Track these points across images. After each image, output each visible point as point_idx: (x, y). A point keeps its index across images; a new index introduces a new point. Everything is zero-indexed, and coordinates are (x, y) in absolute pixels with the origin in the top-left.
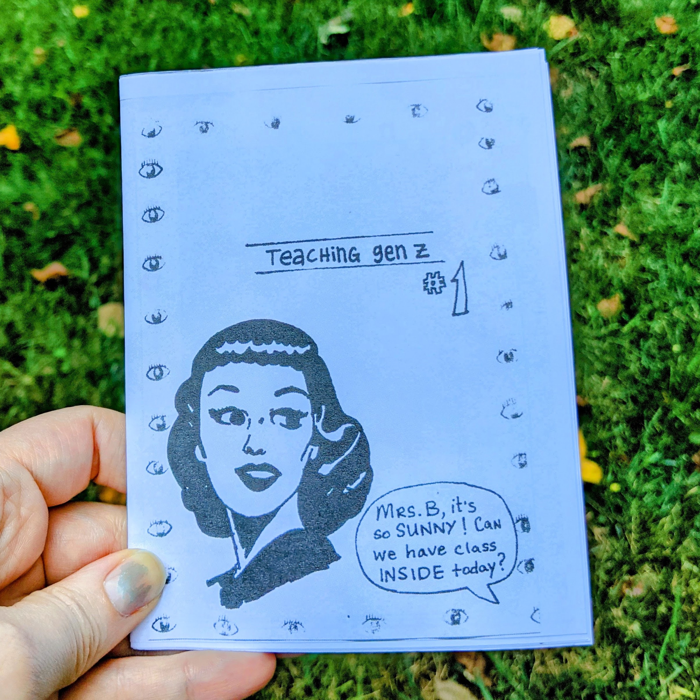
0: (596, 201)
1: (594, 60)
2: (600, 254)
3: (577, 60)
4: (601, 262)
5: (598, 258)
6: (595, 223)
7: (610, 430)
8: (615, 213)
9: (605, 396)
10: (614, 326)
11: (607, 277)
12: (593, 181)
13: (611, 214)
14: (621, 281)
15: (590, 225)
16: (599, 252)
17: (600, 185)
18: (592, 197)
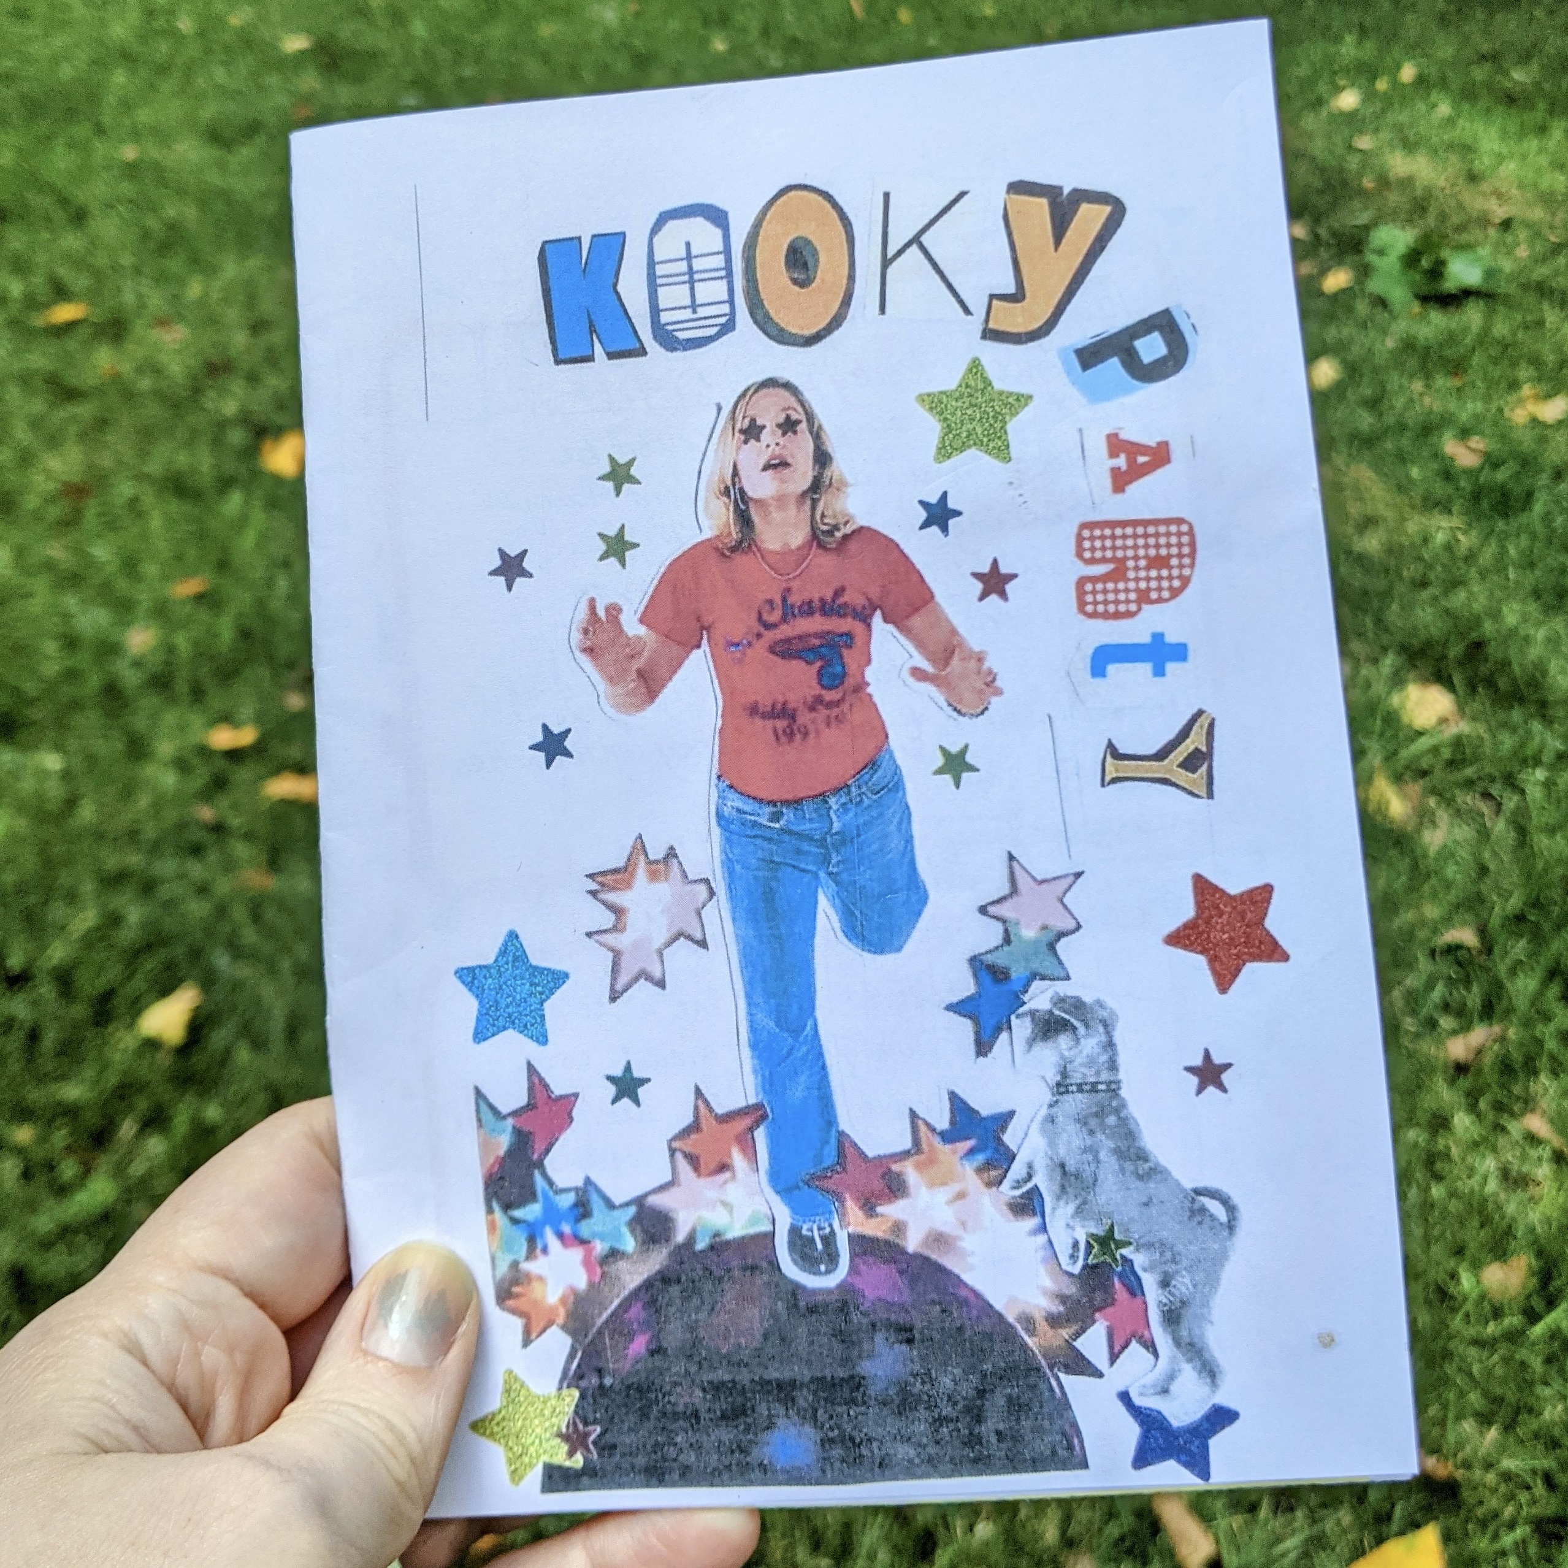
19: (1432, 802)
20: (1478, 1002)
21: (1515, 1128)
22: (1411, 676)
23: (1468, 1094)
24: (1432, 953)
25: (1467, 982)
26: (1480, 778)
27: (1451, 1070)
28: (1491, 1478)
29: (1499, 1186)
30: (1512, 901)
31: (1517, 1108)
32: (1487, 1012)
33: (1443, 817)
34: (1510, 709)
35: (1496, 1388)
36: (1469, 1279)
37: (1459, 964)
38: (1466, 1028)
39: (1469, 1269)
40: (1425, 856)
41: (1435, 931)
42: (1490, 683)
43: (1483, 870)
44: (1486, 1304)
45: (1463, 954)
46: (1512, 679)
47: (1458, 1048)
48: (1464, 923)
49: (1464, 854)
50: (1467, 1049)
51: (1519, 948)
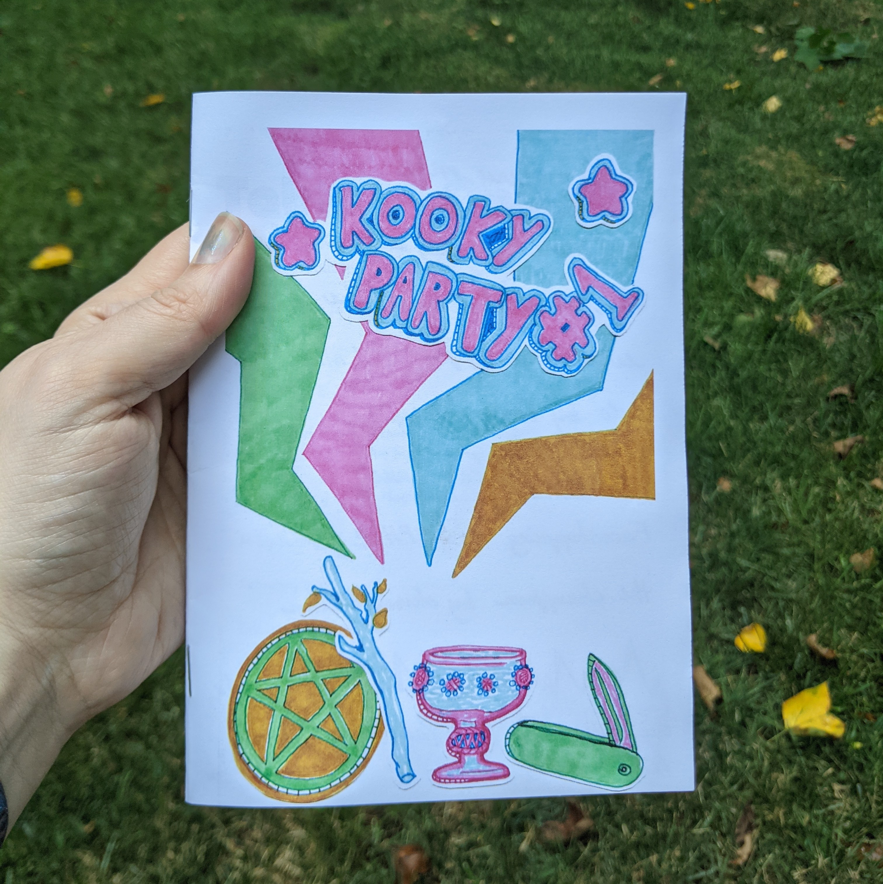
19: (828, 323)
20: (850, 423)
21: (868, 485)
22: (818, 259)
23: (845, 469)
24: (828, 399)
25: (844, 413)
26: (852, 310)
27: (837, 457)
28: (854, 657)
29: (860, 514)
30: (868, 372)
31: (869, 475)
32: (855, 427)
33: (833, 330)
34: (868, 275)
35: (858, 613)
36: (845, 561)
37: (841, 404)
38: (844, 437)
39: (844, 556)
40: (824, 350)
41: (830, 388)
42: (858, 261)
43: (853, 356)
44: (853, 573)
45: (843, 399)
46: (869, 259)
47: (840, 446)
48: (843, 384)
49: (844, 349)
50: (845, 446)
51: (871, 395)
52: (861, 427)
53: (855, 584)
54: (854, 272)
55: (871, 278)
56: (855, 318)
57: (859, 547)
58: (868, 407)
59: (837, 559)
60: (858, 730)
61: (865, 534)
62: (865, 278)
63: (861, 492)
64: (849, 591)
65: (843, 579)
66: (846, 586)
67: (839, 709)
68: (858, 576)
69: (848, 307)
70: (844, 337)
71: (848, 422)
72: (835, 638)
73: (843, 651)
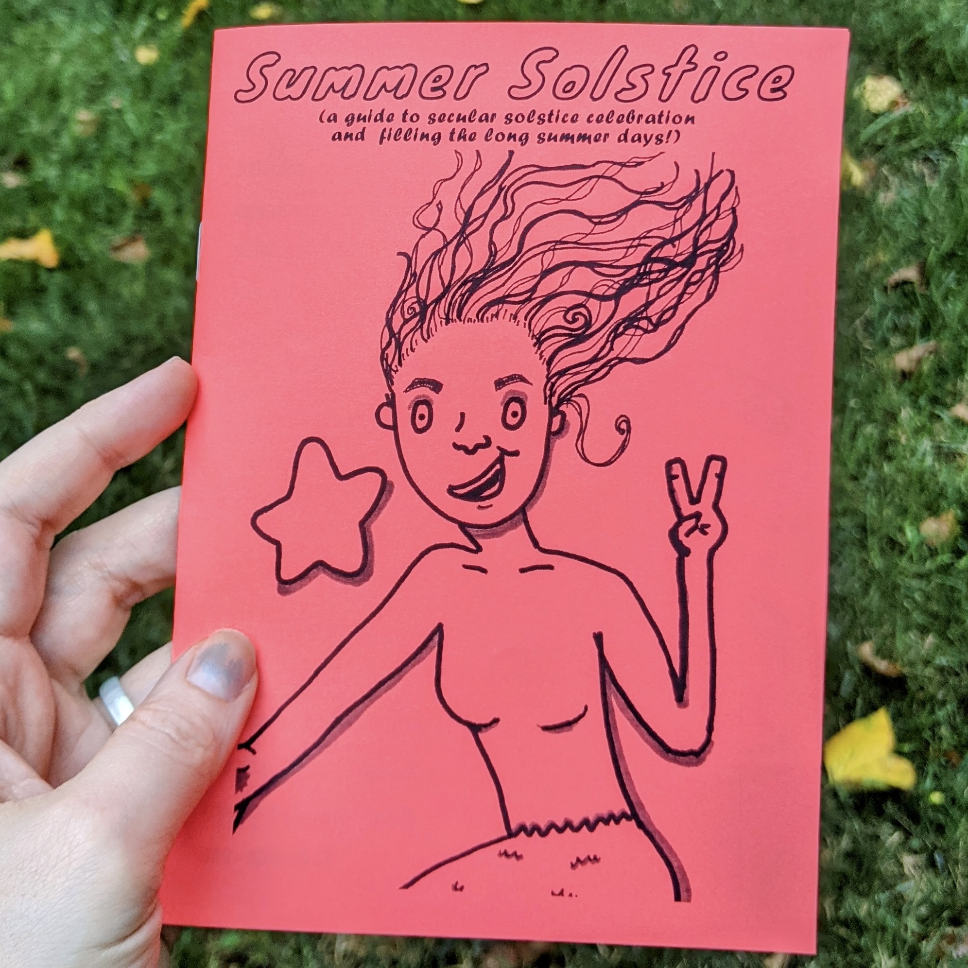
0: (926, 367)
1: (931, 148)
2: (928, 448)
3: (905, 147)
4: (929, 461)
5: (924, 455)
6: (922, 401)
7: (932, 712)
8: (955, 385)
9: (927, 663)
10: (945, 558)
11: (938, 483)
12: (922, 336)
13: (949, 387)
14: (959, 491)
15: (915, 405)
16: (926, 444)
17: (932, 343)
18: (919, 361)
19: (885, 170)
20: (918, 322)
21: (946, 416)
22: (869, 69)
23: (911, 394)
24: (885, 289)
26: (922, 147)
27: (899, 378)
28: (929, 671)
29: (934, 460)
30: (945, 243)
31: (948, 400)
32: (926, 330)
33: (894, 181)
34: (944, 89)
35: (934, 607)
36: (912, 531)
37: (905, 295)
38: (910, 344)
39: (912, 524)
40: (879, 213)
41: (888, 272)
42: (929, 70)
43: (923, 221)
44: (925, 547)
45: (907, 288)
46: (946, 65)
47: (903, 360)
48: (908, 263)
49: (909, 209)
50: (910, 360)
51: (950, 279)
52: (934, 328)
53: (929, 565)
54: (924, 87)
55: (949, 95)
56: (927, 159)
57: (933, 510)
58: (945, 298)
59: (901, 530)
60: (935, 776)
61: (942, 489)
62: (939, 96)
63: (937, 426)
64: (920, 576)
65: (911, 558)
66: (915, 568)
67: (907, 748)
68: (933, 552)
69: (914, 143)
70: (910, 192)
71: (915, 320)
72: (900, 645)
73: (912, 664)
